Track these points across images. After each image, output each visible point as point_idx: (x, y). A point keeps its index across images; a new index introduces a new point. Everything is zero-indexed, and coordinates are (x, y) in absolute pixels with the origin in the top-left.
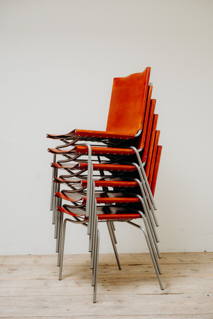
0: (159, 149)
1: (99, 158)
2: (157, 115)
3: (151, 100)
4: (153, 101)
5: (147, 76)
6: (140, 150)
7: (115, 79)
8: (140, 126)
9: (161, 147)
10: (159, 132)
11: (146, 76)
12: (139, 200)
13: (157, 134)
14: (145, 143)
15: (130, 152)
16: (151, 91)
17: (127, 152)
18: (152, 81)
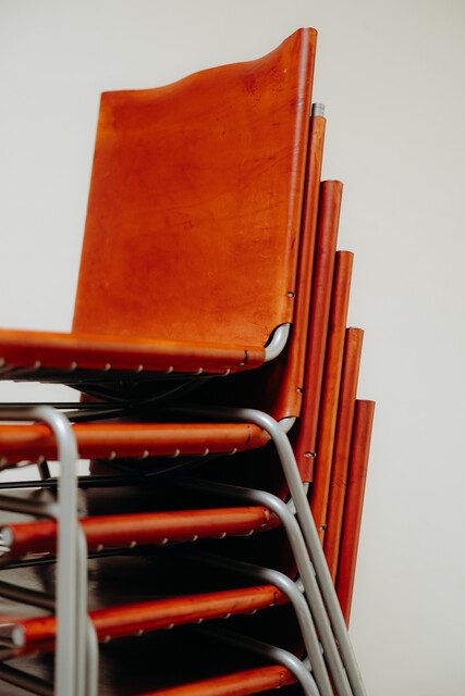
0: (358, 417)
1: (45, 470)
2: (349, 255)
3: (323, 185)
4: (329, 190)
5: (303, 69)
6: (288, 423)
7: (107, 98)
8: (282, 306)
9: (369, 405)
10: (359, 332)
11: (295, 71)
12: (291, 674)
13: (352, 344)
14: (304, 391)
15: (249, 439)
16: (321, 141)
17: (227, 444)
18: (329, 90)
